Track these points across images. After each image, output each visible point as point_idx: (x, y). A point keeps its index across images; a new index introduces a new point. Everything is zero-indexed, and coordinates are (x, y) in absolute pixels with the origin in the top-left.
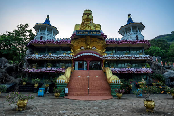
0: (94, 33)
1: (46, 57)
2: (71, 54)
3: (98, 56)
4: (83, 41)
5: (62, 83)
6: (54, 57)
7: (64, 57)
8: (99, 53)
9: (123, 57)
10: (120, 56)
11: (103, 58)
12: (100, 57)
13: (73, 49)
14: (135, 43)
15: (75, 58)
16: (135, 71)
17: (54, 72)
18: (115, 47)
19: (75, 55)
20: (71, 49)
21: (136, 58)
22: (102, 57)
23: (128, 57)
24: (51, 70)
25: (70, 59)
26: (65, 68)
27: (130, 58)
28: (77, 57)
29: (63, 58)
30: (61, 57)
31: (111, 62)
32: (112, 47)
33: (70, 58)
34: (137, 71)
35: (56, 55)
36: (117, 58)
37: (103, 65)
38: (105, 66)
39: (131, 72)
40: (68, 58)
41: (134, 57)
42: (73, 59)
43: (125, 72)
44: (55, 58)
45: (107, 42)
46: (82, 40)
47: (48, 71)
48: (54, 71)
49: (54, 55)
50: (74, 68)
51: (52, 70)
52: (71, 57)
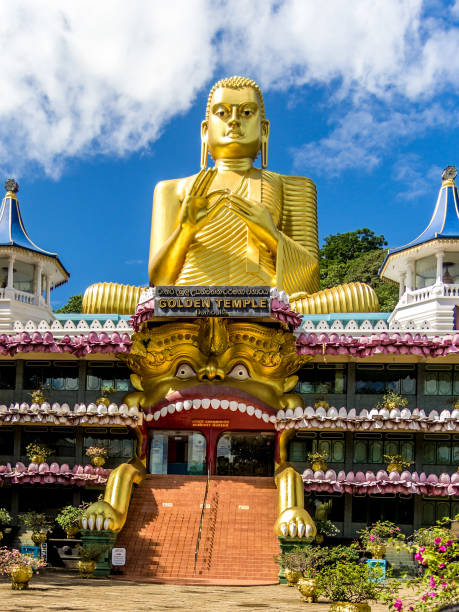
0: (237, 303)
1: (22, 415)
2: (133, 401)
3: (259, 414)
4: (188, 337)
5: (99, 529)
6: (58, 417)
7: (100, 418)
8: (264, 395)
9: (371, 423)
10: (358, 414)
11: (278, 423)
12: (266, 418)
13: (139, 376)
14: (440, 352)
15: (149, 418)
16: (419, 487)
17: (60, 480)
18: (347, 364)
19: (151, 404)
20: (133, 373)
21: (432, 424)
22: (273, 419)
23: (392, 421)
24: (47, 475)
25: (128, 426)
26: (104, 467)
27: (402, 426)
28: (157, 416)
29: (96, 420)
30: (89, 417)
31: (318, 438)
32: (332, 365)
33: (129, 422)
34: (429, 487)
35: (65, 409)
36: (339, 424)
37: (282, 454)
38: (288, 459)
39: (400, 490)
40: (118, 422)
41: (419, 423)
42: (140, 423)
43: (368, 487)
44: (63, 420)
45: (299, 348)
46: (184, 332)
47: (37, 480)
48: (62, 476)
49: (56, 408)
50: (144, 462)
51: (54, 475)
52: (131, 418)
